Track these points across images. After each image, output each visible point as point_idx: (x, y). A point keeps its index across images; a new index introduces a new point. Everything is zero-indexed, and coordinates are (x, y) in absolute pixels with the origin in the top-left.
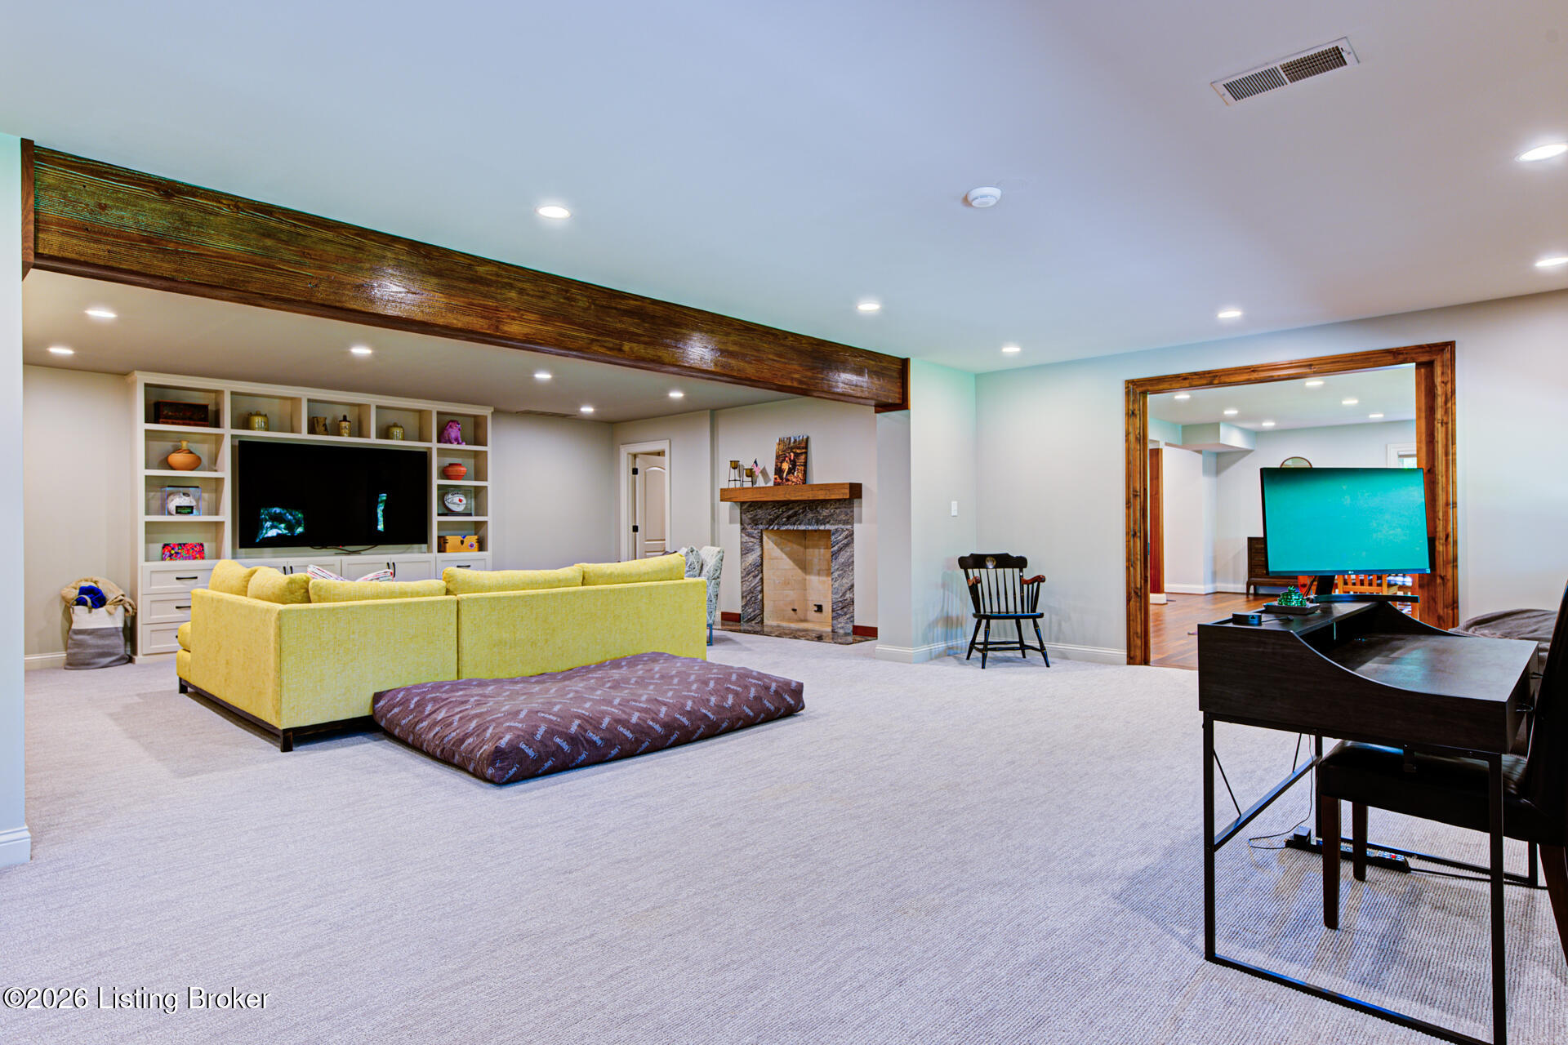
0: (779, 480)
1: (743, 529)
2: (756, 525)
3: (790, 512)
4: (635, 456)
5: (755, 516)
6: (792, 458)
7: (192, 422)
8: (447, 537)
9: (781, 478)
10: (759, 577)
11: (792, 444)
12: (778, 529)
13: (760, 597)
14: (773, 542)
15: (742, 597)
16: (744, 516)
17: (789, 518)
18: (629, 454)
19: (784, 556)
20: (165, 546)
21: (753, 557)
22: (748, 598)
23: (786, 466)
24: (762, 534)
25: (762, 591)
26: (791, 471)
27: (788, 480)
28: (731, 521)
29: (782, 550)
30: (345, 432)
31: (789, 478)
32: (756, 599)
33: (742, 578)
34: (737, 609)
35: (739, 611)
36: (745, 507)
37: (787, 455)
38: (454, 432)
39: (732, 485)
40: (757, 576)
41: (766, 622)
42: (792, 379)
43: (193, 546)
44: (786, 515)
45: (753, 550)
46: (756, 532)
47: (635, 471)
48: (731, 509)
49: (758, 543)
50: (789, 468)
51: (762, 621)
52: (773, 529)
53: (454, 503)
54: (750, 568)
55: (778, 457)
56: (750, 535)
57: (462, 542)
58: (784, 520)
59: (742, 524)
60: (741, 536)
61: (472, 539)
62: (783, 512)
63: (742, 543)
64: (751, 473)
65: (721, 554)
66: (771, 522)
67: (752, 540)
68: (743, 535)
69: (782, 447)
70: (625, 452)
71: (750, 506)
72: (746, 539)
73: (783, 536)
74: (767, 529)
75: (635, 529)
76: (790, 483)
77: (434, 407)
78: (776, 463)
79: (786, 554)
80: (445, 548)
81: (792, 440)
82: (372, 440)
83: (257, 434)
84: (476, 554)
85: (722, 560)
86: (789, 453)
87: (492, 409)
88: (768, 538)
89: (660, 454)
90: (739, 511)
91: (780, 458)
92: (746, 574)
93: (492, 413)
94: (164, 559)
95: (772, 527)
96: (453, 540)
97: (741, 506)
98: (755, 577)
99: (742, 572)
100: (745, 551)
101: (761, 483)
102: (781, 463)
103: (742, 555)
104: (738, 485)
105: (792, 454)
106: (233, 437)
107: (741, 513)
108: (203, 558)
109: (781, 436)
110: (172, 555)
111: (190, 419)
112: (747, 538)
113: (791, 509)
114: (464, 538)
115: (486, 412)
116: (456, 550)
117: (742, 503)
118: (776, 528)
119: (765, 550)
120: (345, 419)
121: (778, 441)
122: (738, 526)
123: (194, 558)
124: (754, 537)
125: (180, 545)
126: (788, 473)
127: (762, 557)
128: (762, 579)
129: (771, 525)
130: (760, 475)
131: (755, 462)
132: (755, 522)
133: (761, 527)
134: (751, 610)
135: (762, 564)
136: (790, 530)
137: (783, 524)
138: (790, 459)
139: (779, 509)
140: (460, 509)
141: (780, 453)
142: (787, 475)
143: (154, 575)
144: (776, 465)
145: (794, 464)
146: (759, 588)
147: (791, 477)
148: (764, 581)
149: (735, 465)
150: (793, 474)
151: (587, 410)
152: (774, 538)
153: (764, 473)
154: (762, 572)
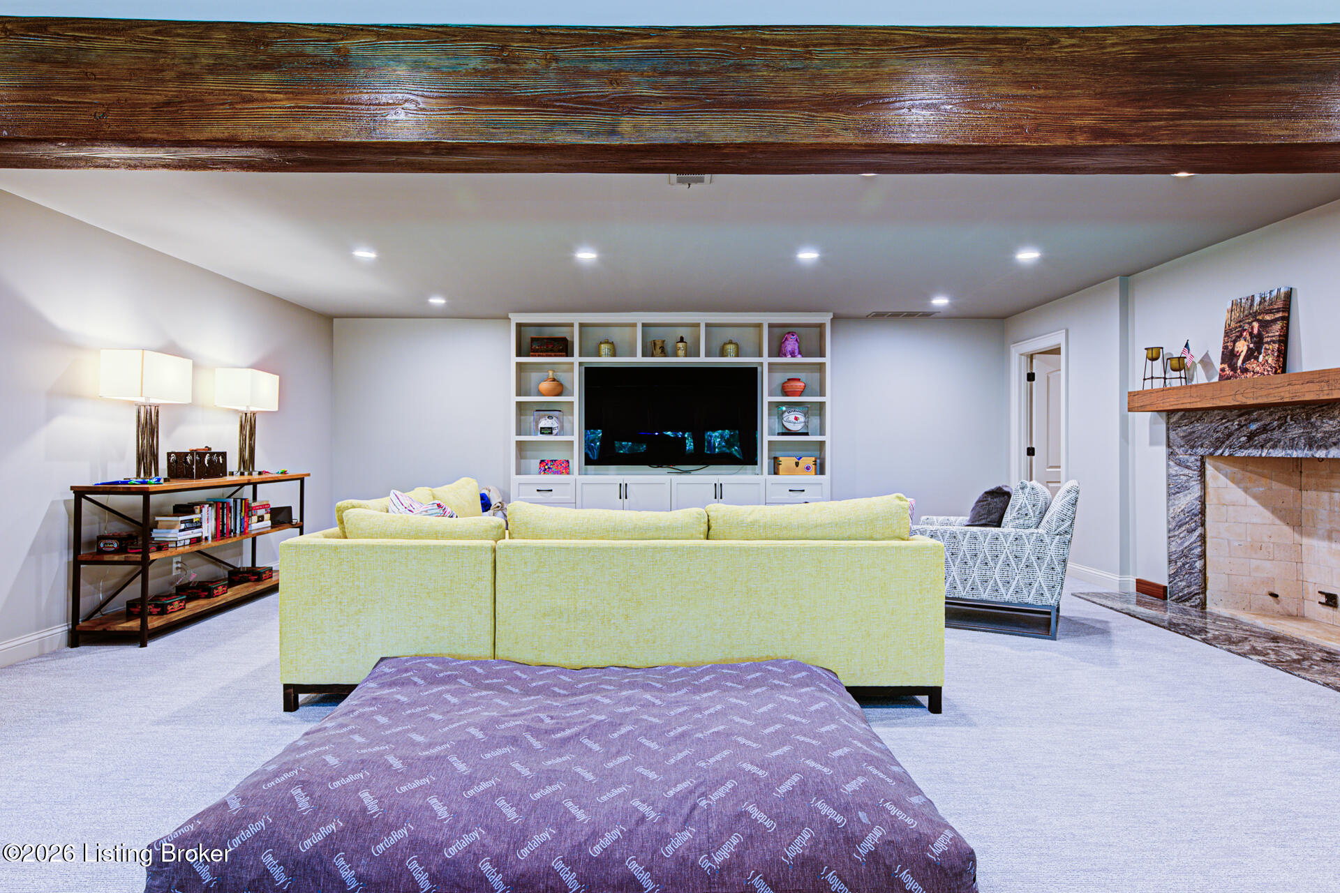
0: (1228, 372)
1: (1171, 454)
2: (1192, 447)
3: (1254, 427)
4: (1031, 357)
5: (1190, 434)
6: (1256, 331)
7: (553, 354)
8: (781, 459)
9: (1234, 368)
10: (1197, 533)
11: (1255, 307)
12: (1230, 455)
13: (1199, 564)
14: (1226, 476)
15: (1170, 562)
16: (1172, 434)
17: (1251, 436)
18: (1022, 355)
19: (1251, 501)
20: (542, 462)
21: (1188, 499)
22: (1179, 564)
23: (1242, 347)
24: (1203, 464)
25: (1203, 555)
26: (1251, 355)
27: (1245, 370)
28: (1153, 442)
29: (1246, 490)
30: (681, 352)
31: (1248, 366)
32: (1192, 567)
33: (1169, 531)
34: (1161, 578)
35: (1164, 582)
36: (1175, 418)
37: (1247, 327)
38: (791, 345)
39: (1148, 385)
40: (1194, 530)
41: (1211, 607)
42: (1072, 130)
43: (561, 462)
44: (1245, 431)
45: (1187, 488)
46: (1193, 458)
47: (1031, 377)
48: (1152, 423)
49: (1196, 477)
50: (1249, 349)
51: (1203, 605)
52: (1221, 454)
53: (790, 422)
54: (1182, 516)
55: (1227, 334)
56: (1179, 463)
57: (797, 464)
58: (1244, 439)
59: (1169, 446)
60: (1168, 466)
61: (809, 461)
62: (1241, 426)
63: (1169, 476)
64: (1179, 364)
65: (1073, 495)
66: (1218, 444)
67: (1186, 471)
68: (1171, 463)
69: (1236, 315)
70: (1017, 353)
71: (1182, 418)
72: (1175, 469)
73: (1250, 468)
74: (1211, 454)
75: (1031, 452)
76: (1249, 375)
77: (766, 319)
78: (1224, 343)
79: (1255, 497)
80: (778, 469)
81: (1257, 300)
82: (702, 360)
83: (605, 360)
84: (812, 478)
85: (1074, 505)
86: (1250, 323)
87: (831, 315)
88: (1217, 469)
89: (1056, 351)
90: (1164, 426)
91: (1232, 334)
92: (1176, 525)
93: (832, 319)
94: (540, 473)
95: (1220, 452)
96: (786, 462)
97: (1168, 418)
98: (1191, 531)
99: (1169, 522)
100: (1174, 490)
101: (1200, 377)
102: (1235, 342)
103: (1169, 495)
104: (1158, 384)
105: (1256, 325)
106: (581, 364)
107: (1168, 429)
108: (568, 473)
109: (1236, 297)
110: (545, 469)
111: (552, 351)
112: (1177, 468)
113: (1256, 420)
114: (799, 459)
115: (826, 319)
116: (789, 472)
117: (1170, 413)
118: (1226, 453)
119: (1210, 490)
120: (682, 340)
121: (1229, 306)
122: (1163, 450)
123: (561, 473)
124: (1188, 467)
125: (552, 461)
126: (1246, 359)
127: (1203, 500)
128: (1203, 538)
129: (1217, 449)
130: (1199, 367)
131: (1187, 346)
132: (1191, 442)
133: (1200, 451)
134: (1184, 583)
135: (1203, 512)
136: (1254, 457)
137: (1241, 447)
138: (1251, 334)
139: (1233, 420)
140: (797, 427)
141: (1233, 325)
142: (1244, 362)
143: (521, 487)
144: (1225, 348)
145: (1258, 341)
146: (1198, 551)
147: (1252, 365)
148: (1208, 540)
149: (1154, 354)
150: (1257, 358)
151: (940, 302)
152: (1229, 469)
153: (1206, 362)
154: (1203, 524)
